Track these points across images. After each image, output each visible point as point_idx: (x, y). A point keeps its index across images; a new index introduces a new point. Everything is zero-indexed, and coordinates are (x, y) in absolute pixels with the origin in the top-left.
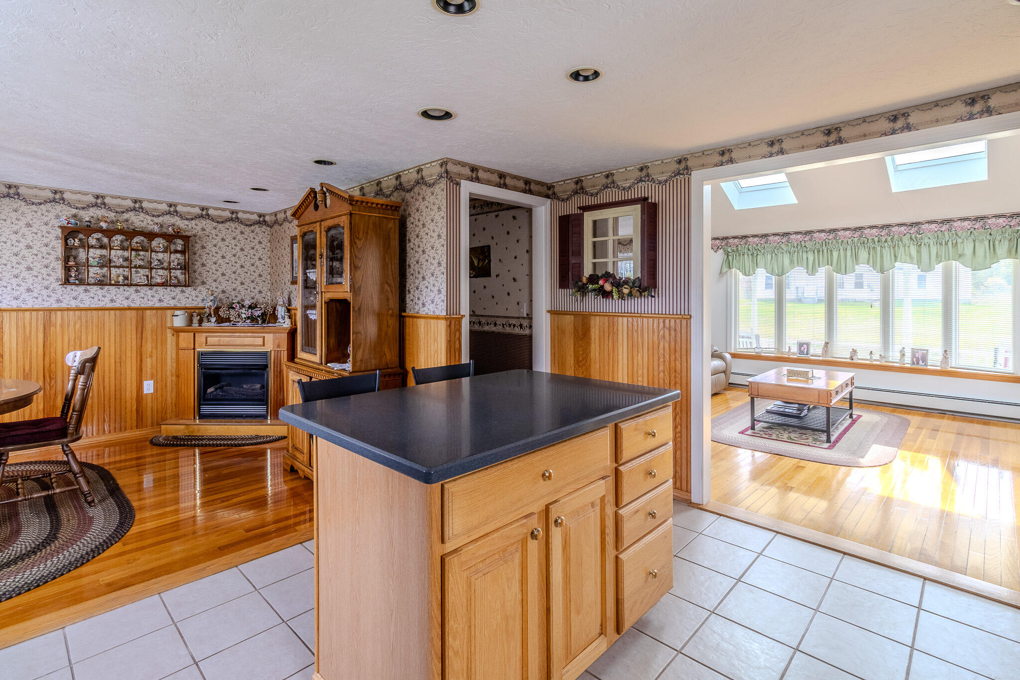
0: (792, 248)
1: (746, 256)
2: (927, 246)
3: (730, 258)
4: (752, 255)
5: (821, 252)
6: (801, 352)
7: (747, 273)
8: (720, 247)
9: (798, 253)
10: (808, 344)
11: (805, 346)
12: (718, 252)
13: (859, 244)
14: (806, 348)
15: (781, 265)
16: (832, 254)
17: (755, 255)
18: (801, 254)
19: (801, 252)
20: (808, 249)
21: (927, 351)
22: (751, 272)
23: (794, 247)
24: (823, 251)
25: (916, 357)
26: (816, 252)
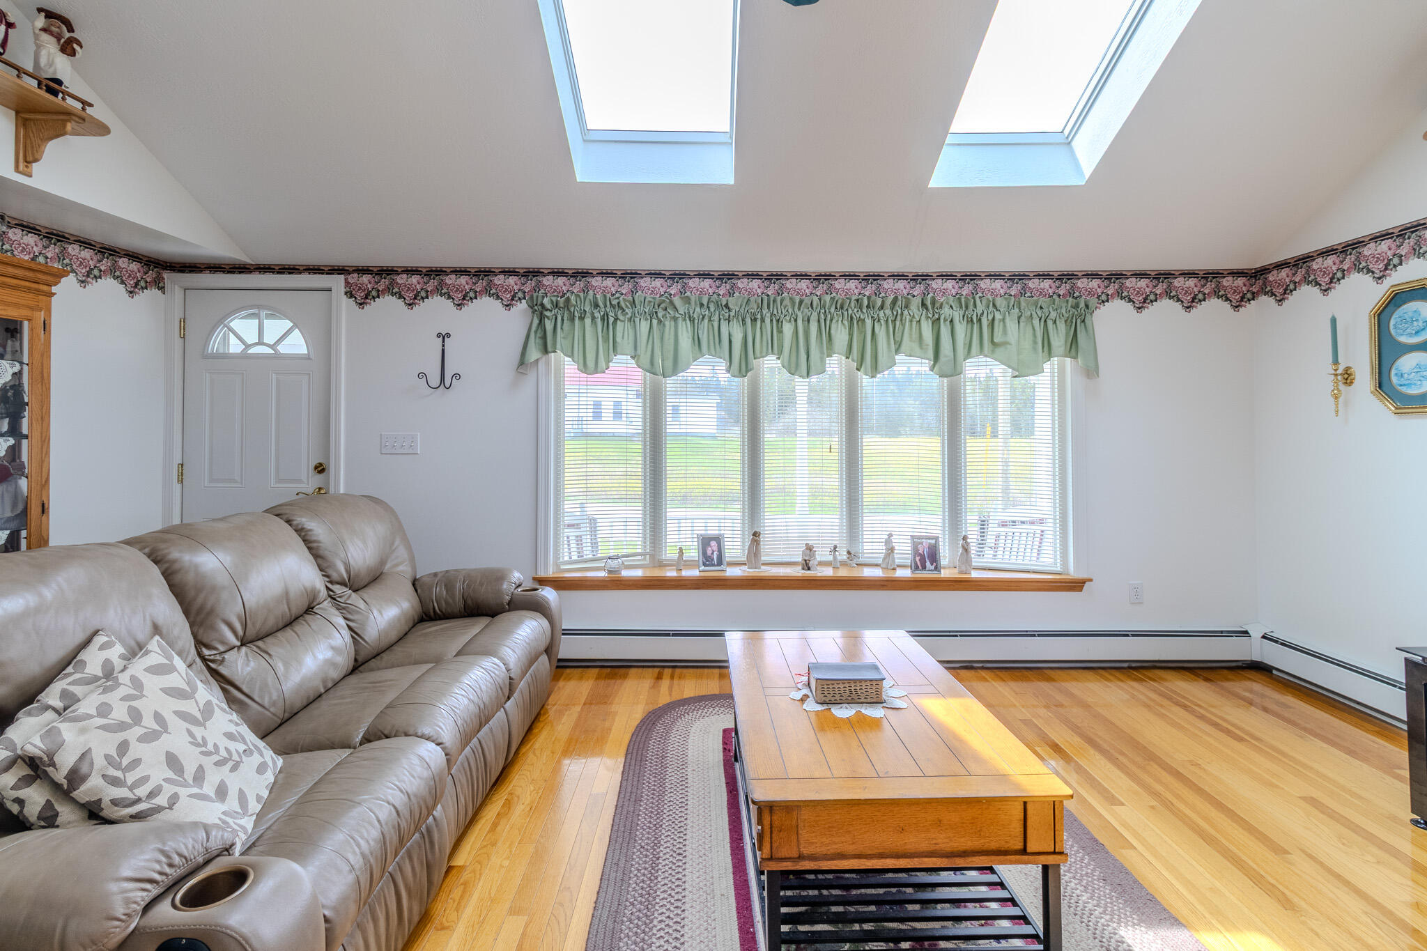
0: (698, 309)
1: (588, 321)
2: (948, 323)
3: (549, 325)
4: (603, 319)
5: (759, 322)
6: (707, 561)
7: (591, 364)
8: (520, 295)
9: (710, 320)
10: (718, 540)
11: (713, 543)
12: (513, 309)
13: (833, 310)
14: (715, 548)
15: (672, 348)
16: (780, 331)
17: (611, 320)
18: (716, 324)
19: (716, 318)
20: (732, 314)
21: (937, 538)
22: (602, 363)
23: (702, 305)
24: (763, 321)
25: (920, 555)
26: (748, 321)
